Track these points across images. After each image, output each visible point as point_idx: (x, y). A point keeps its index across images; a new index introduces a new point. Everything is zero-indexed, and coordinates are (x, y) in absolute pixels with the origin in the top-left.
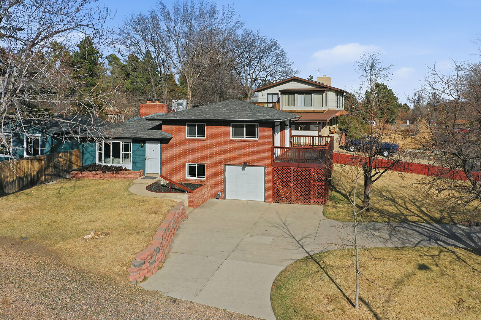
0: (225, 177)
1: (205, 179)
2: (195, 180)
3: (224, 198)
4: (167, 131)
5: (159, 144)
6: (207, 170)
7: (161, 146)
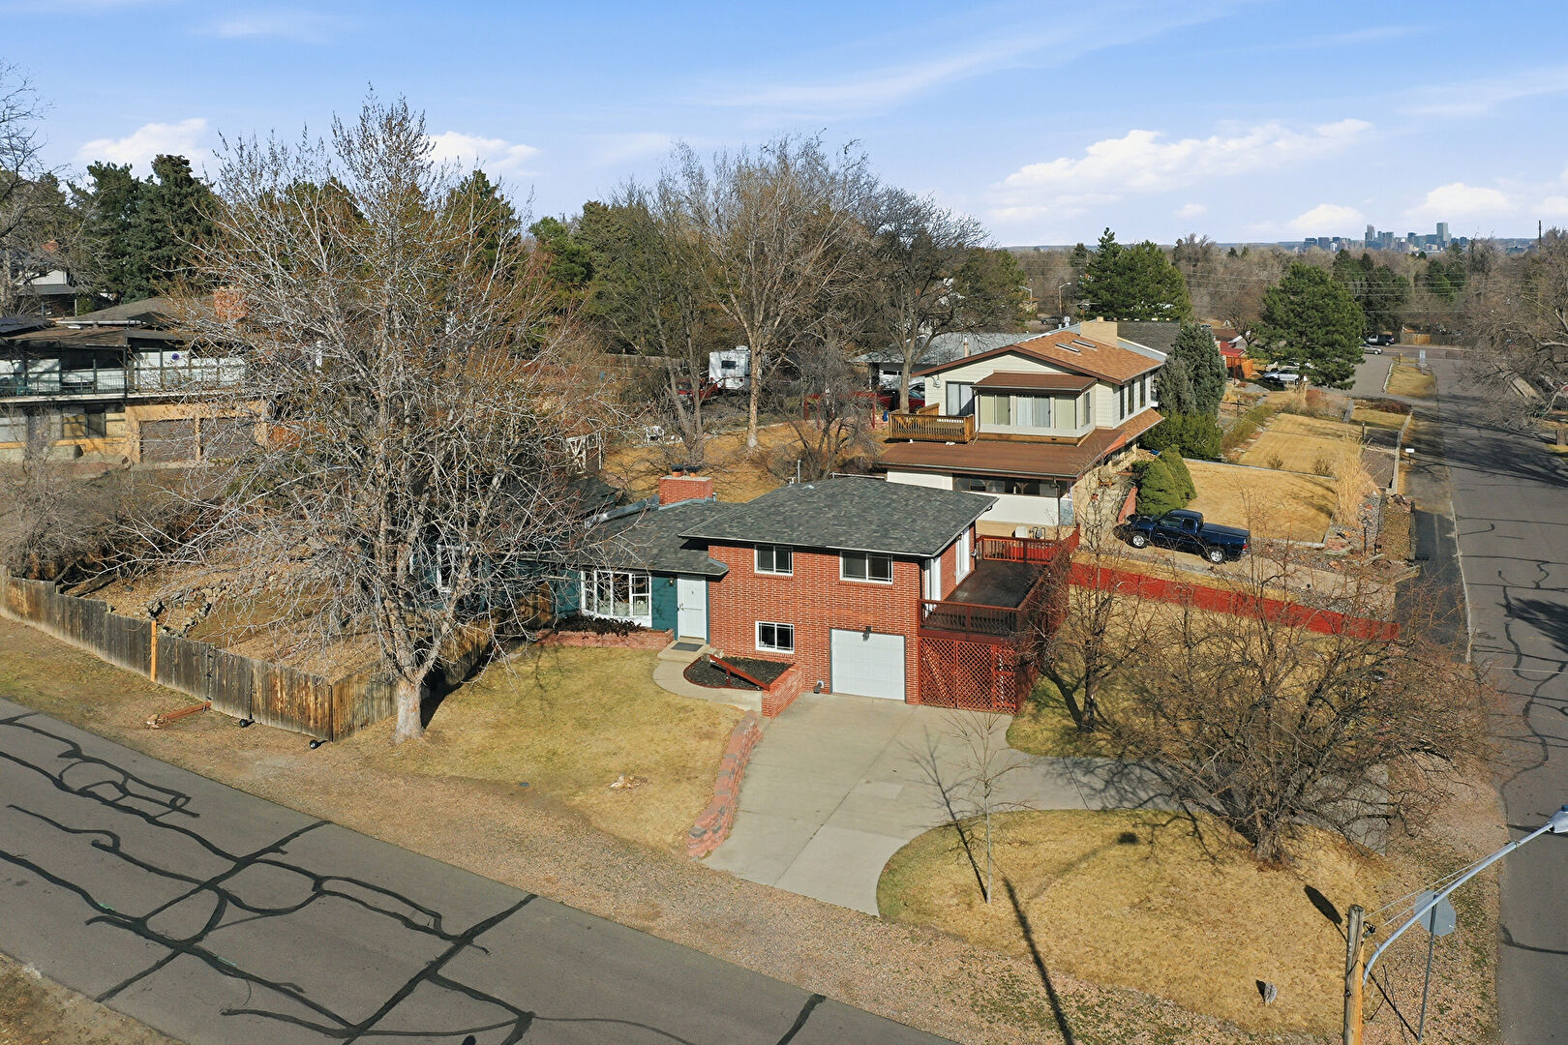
0: (830, 653)
1: (792, 652)
2: (774, 655)
3: (829, 691)
4: (717, 557)
5: (704, 582)
6: (796, 638)
7: (707, 585)
